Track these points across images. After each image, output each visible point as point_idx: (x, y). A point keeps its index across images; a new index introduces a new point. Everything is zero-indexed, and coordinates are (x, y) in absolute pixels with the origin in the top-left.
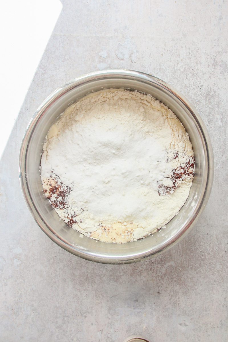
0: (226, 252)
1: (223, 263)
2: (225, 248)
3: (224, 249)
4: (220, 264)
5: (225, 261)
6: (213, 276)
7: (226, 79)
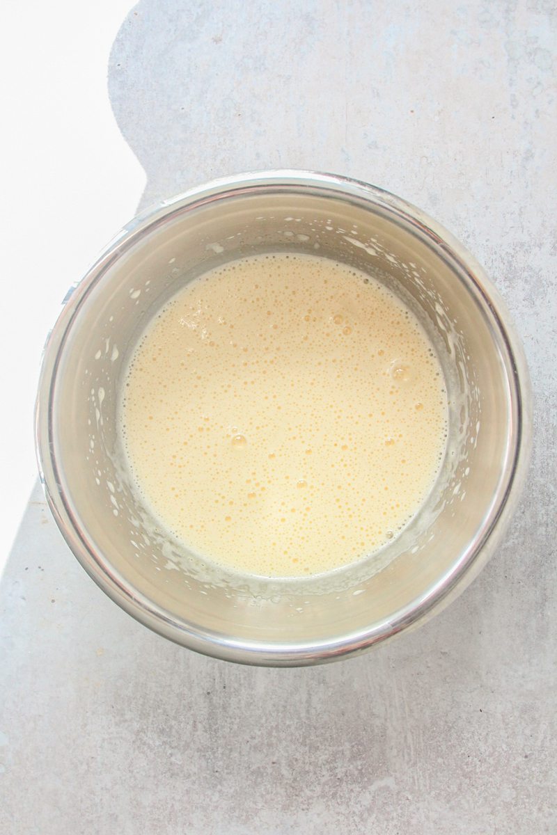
0: (526, 757)
1: (518, 785)
2: (525, 746)
3: (523, 750)
4: (511, 786)
5: (524, 779)
6: (492, 817)
7: (537, 314)
